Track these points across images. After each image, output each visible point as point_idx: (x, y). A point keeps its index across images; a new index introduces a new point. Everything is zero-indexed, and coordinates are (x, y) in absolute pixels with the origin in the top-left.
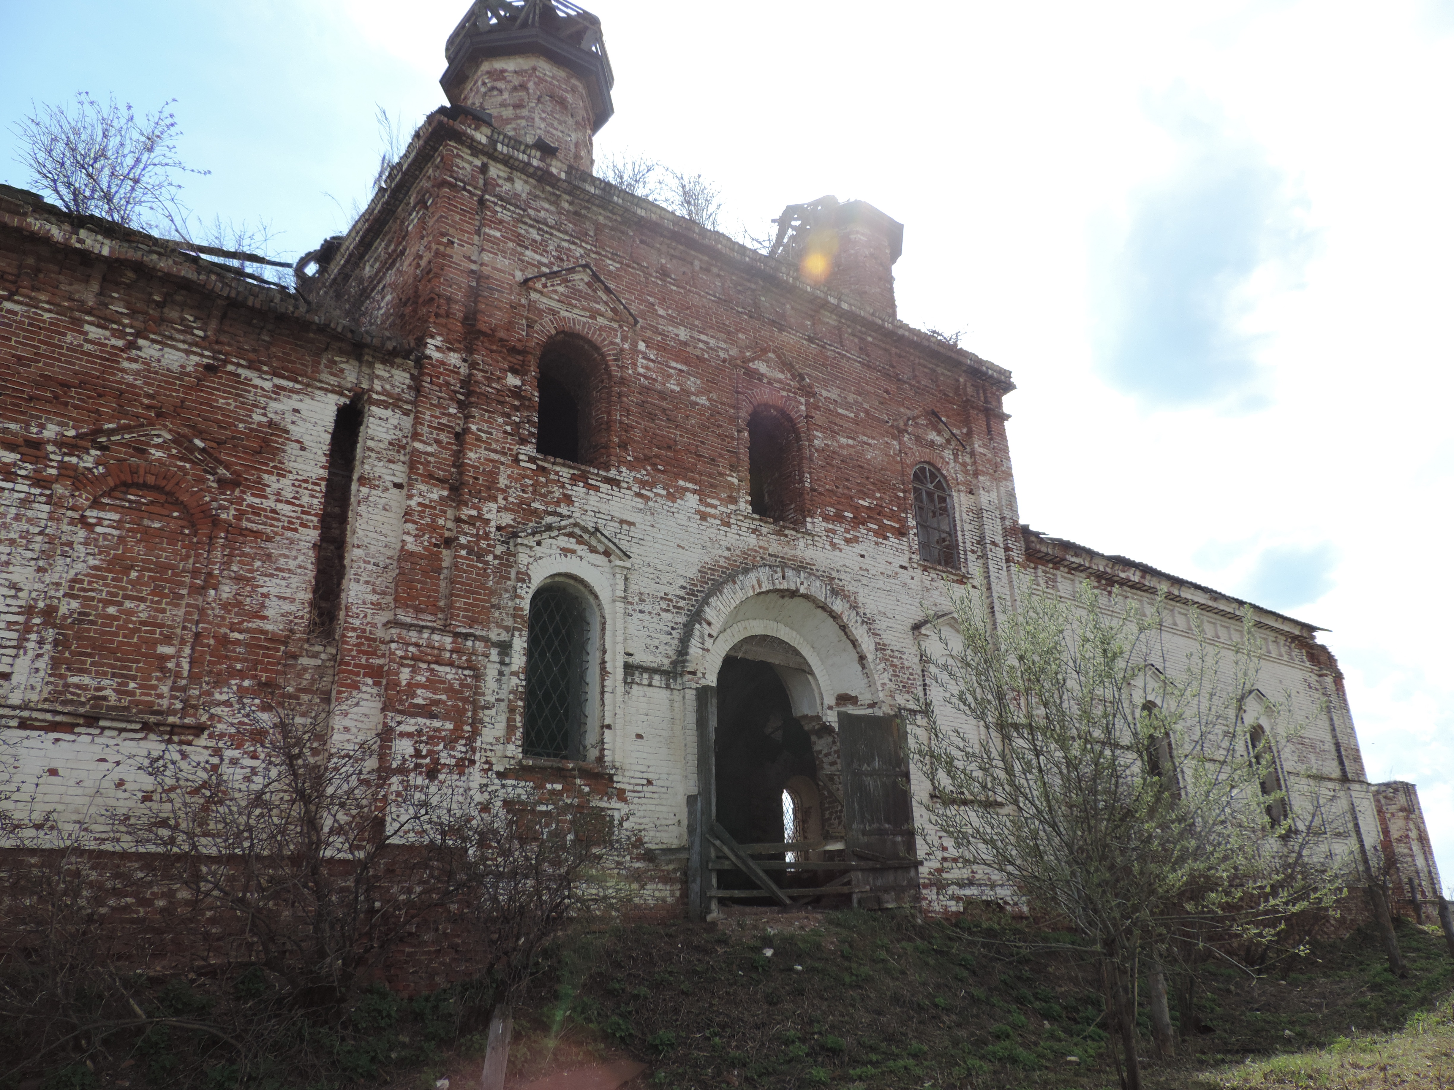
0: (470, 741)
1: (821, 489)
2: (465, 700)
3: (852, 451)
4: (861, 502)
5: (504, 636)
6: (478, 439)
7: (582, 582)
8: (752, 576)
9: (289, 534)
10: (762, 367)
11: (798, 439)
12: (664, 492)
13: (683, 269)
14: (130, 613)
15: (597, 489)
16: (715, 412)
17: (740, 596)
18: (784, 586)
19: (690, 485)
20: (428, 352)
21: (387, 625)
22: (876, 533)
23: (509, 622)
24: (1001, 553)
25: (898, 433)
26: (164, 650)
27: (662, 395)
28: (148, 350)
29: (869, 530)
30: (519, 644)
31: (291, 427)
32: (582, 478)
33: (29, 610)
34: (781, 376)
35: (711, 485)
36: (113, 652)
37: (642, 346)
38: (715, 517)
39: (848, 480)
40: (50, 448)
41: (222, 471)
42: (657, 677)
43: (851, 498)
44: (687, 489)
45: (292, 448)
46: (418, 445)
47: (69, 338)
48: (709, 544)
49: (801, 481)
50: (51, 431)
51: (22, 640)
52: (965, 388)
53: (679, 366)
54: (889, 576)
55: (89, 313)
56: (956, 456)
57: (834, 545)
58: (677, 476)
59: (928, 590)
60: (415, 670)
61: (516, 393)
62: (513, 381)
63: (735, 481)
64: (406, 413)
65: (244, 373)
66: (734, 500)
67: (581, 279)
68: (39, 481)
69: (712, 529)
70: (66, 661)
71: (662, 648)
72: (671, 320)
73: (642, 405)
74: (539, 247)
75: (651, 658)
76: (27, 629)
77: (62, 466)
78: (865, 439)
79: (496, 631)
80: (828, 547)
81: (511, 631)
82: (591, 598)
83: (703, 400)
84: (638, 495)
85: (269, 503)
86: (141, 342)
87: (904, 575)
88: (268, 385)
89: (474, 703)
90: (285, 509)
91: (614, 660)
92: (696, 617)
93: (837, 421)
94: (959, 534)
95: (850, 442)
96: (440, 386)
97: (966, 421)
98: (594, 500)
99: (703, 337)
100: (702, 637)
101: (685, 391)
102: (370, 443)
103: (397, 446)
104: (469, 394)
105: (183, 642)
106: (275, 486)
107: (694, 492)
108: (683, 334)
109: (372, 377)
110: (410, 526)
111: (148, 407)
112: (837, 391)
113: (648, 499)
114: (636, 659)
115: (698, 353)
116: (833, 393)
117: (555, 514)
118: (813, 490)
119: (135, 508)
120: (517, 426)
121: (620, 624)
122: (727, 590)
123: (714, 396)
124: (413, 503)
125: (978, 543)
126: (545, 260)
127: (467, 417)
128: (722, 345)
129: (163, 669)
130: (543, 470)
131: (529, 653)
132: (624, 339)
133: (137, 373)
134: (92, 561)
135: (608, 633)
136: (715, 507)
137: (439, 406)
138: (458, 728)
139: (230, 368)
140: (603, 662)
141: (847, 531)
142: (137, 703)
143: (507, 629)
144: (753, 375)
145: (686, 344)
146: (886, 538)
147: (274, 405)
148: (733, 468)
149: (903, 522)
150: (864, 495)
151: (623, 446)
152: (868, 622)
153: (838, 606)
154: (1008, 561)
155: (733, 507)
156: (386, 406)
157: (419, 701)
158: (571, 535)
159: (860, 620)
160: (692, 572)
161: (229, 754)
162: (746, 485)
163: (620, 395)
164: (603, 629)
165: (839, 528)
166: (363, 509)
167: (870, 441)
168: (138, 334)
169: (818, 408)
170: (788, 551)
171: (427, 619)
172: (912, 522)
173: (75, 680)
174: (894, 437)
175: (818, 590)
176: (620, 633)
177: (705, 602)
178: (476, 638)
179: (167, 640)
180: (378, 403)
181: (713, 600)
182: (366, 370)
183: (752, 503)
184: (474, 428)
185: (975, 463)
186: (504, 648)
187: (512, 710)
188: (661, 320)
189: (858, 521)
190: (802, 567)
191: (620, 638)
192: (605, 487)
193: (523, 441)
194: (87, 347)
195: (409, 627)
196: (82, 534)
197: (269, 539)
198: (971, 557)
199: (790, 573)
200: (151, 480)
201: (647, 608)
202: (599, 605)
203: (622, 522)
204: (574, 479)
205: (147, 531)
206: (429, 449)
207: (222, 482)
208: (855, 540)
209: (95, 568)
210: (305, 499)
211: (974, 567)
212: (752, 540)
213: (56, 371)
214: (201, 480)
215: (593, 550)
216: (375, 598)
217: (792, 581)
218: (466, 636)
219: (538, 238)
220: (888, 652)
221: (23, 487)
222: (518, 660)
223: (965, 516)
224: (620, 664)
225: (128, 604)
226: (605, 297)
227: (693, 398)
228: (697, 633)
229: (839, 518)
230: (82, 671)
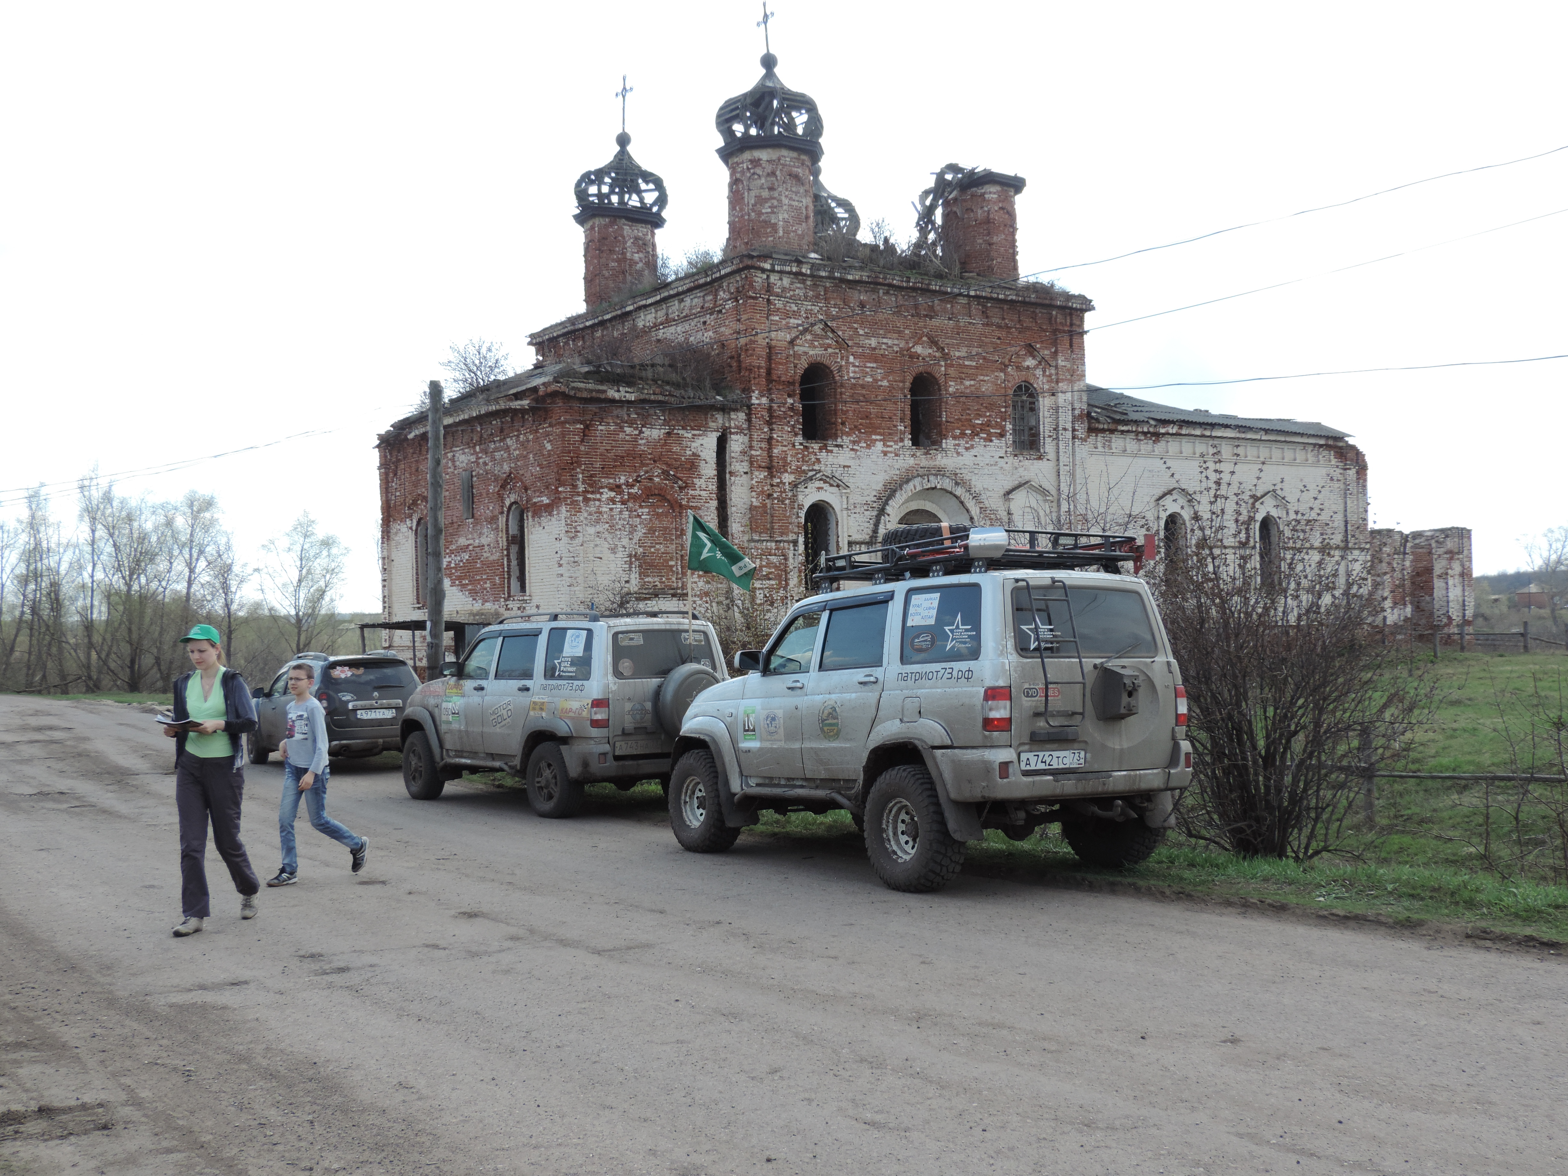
0: (785, 588)
1: (952, 420)
2: (781, 570)
3: (973, 389)
4: (977, 422)
5: (795, 537)
6: (778, 441)
7: (827, 503)
8: (911, 484)
9: (706, 505)
10: (919, 349)
11: (940, 390)
12: (865, 445)
13: (874, 297)
14: (658, 550)
15: (831, 451)
16: (891, 387)
17: (905, 496)
18: (929, 486)
19: (878, 437)
20: (753, 402)
21: (749, 541)
22: (985, 439)
23: (796, 530)
24: (1069, 434)
25: (1004, 368)
26: (672, 563)
27: (863, 386)
28: (647, 432)
29: (982, 438)
30: (801, 540)
31: (701, 454)
32: (824, 447)
33: (630, 556)
34: (930, 351)
35: (890, 434)
36: (655, 566)
37: (851, 359)
38: (891, 452)
39: (969, 409)
40: (624, 487)
41: (680, 482)
42: (863, 546)
43: (970, 420)
44: (877, 440)
45: (702, 464)
46: (753, 452)
47: (620, 436)
48: (888, 469)
49: (940, 417)
50: (623, 480)
51: (630, 567)
52: (1056, 319)
53: (872, 365)
54: (991, 465)
55: (626, 422)
56: (1044, 372)
57: (958, 453)
58: (872, 433)
59: (1016, 468)
60: (761, 559)
61: (792, 408)
62: (790, 401)
63: (903, 428)
64: (745, 435)
65: (681, 432)
66: (902, 440)
67: (818, 328)
68: (623, 503)
69: (890, 460)
70: (643, 573)
71: (865, 530)
72: (867, 335)
73: (852, 396)
74: (796, 315)
75: (860, 536)
76: (631, 563)
77: (629, 494)
78: (982, 378)
79: (791, 535)
80: (955, 455)
81: (798, 534)
82: (831, 509)
83: (885, 383)
84: (852, 450)
85: (697, 492)
86: (644, 429)
87: (1002, 462)
88: (690, 435)
89: (785, 571)
90: (703, 493)
91: (843, 540)
92: (882, 512)
93: (964, 370)
94: (1041, 426)
95: (972, 383)
96: (759, 418)
97: (1055, 343)
98: (831, 458)
99: (885, 341)
100: (885, 523)
101: (876, 381)
102: (733, 455)
103: (744, 453)
104: (771, 416)
105: (677, 559)
106: (699, 484)
107: (881, 440)
108: (873, 342)
109: (730, 419)
110: (754, 493)
111: (650, 459)
112: (965, 349)
113: (856, 450)
114: (853, 539)
115: (882, 352)
116: (962, 352)
117: (813, 470)
118: (947, 422)
119: (653, 505)
120: (793, 427)
121: (845, 522)
122: (898, 495)
123: (891, 378)
124: (754, 482)
125: (1055, 429)
126: (800, 322)
127: (771, 430)
128: (896, 342)
129: (673, 572)
130: (806, 447)
131: (806, 544)
132: (842, 359)
133: (645, 444)
134: (644, 531)
135: (840, 527)
136: (891, 446)
137: (760, 429)
138: (780, 583)
139: (675, 431)
140: (838, 542)
141: (967, 442)
142: (666, 586)
143: (795, 533)
144: (914, 356)
145: (875, 349)
146: (991, 441)
147: (694, 445)
148: (902, 420)
149: (1003, 428)
150: (978, 416)
151: (843, 423)
152: (976, 497)
153: (959, 491)
154: (1074, 438)
155: (901, 444)
156: (737, 433)
157: (764, 573)
158: (821, 480)
159: (971, 497)
160: (880, 487)
161: (699, 602)
162: (908, 429)
163: (841, 393)
164: (837, 525)
165: (962, 442)
166: (733, 488)
167: (986, 378)
168: (643, 426)
169: (952, 366)
170: (932, 463)
171: (765, 537)
172: (1009, 427)
173: (646, 580)
174: (1002, 370)
175: (947, 484)
176: (845, 527)
177: (886, 503)
178: (784, 541)
179: (671, 559)
180: (733, 433)
181: (890, 502)
182: (727, 416)
183: (912, 439)
184: (775, 436)
185: (1057, 374)
186: (795, 543)
187: (800, 572)
188: (862, 338)
189: (975, 434)
190: (940, 472)
191: (845, 530)
192: (835, 449)
193: (796, 435)
194: (627, 438)
195: (758, 541)
196: (638, 520)
197: (700, 509)
198: (1048, 440)
199: (932, 478)
200: (657, 492)
201: (857, 510)
202: (835, 512)
203: (844, 467)
204: (821, 449)
205: (657, 514)
206: (758, 453)
207: (681, 488)
208: (972, 447)
209: (645, 533)
210: (710, 487)
211: (1049, 447)
212: (912, 461)
213: (619, 453)
214: (673, 487)
215: (831, 485)
216: (742, 529)
217: (934, 482)
218: (780, 541)
219: (796, 309)
220: (988, 512)
221: (619, 506)
222: (801, 548)
223: (1046, 413)
224: (846, 542)
225: (657, 546)
226: (831, 335)
227: (880, 383)
228: (882, 521)
229: (963, 435)
230: (648, 576)
